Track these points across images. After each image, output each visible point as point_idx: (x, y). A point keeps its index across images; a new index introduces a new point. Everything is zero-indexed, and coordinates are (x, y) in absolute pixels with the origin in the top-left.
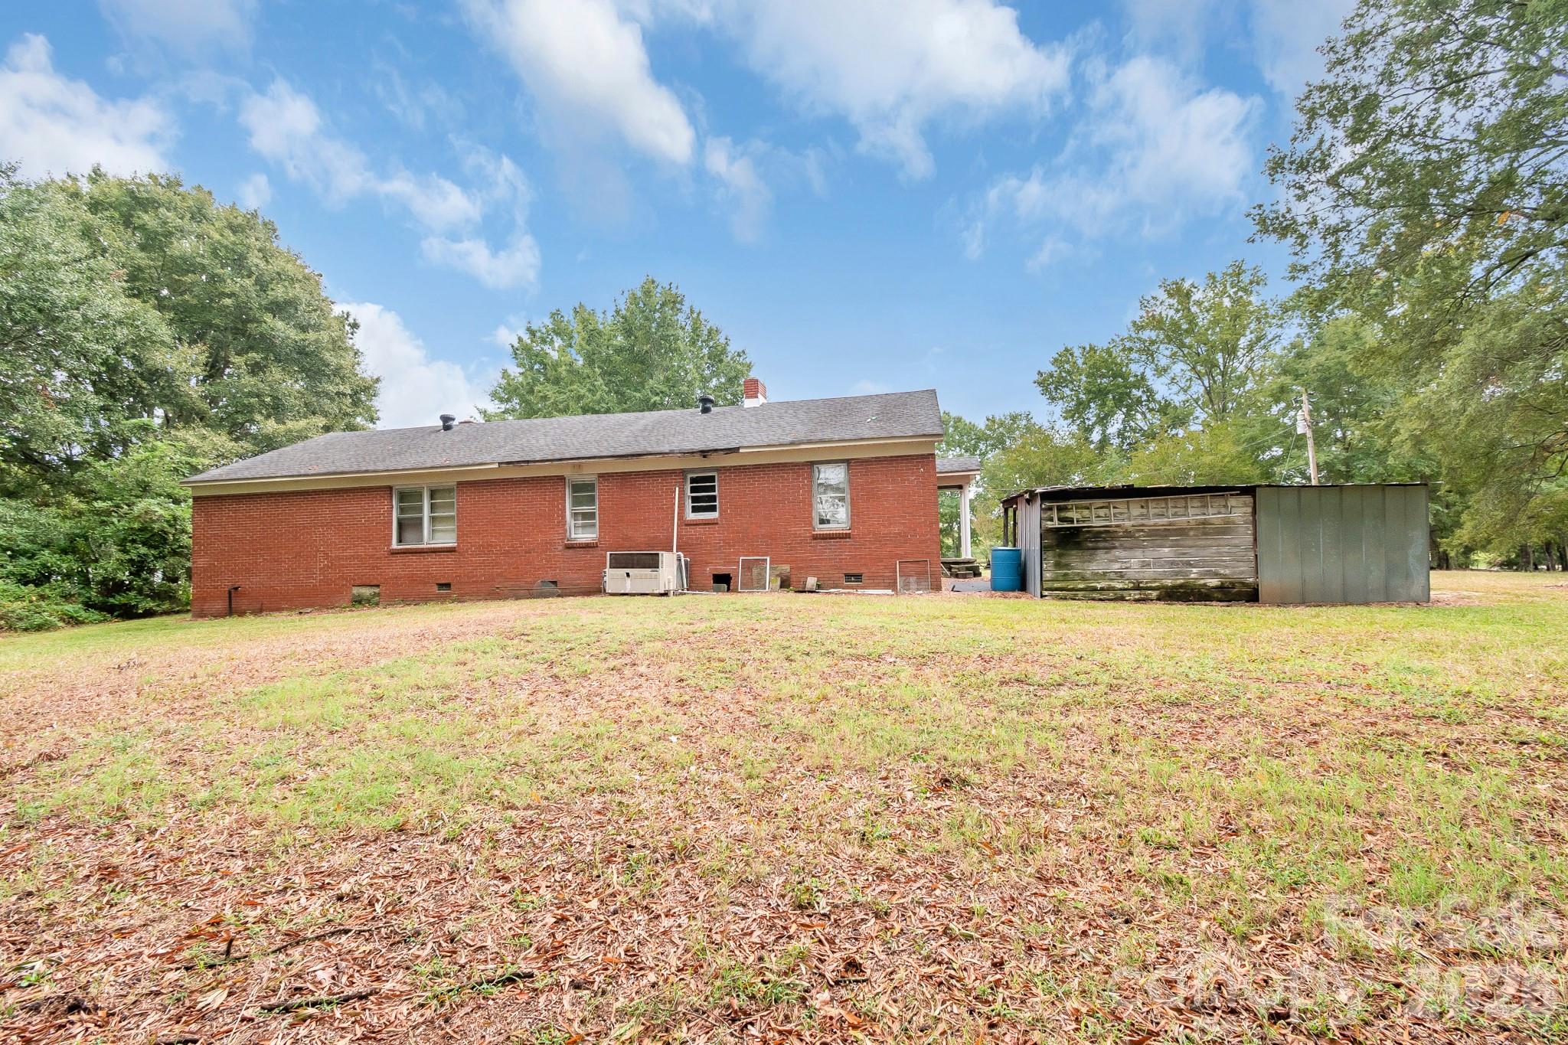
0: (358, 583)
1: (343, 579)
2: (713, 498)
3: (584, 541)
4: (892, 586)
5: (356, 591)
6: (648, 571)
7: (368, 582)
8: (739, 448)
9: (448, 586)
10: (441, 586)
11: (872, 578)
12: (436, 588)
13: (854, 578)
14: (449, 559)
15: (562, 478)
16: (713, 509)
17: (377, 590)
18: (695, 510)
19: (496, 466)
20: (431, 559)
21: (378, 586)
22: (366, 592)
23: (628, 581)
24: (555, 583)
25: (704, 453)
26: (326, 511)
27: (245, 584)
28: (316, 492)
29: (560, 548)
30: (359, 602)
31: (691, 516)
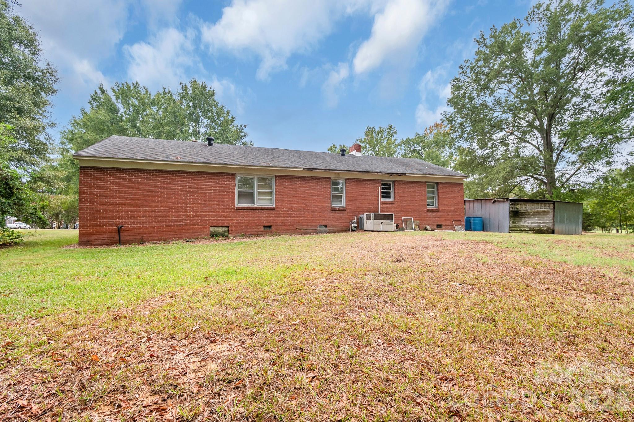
0: (215, 225)
1: (204, 222)
2: (389, 193)
3: (338, 208)
4: (453, 229)
5: (212, 229)
6: (389, 222)
7: (221, 224)
8: (406, 174)
9: (270, 227)
10: (265, 227)
11: (445, 226)
12: (263, 228)
13: (439, 226)
14: (271, 213)
15: (329, 178)
16: (389, 197)
17: (226, 229)
18: (383, 197)
19: (302, 169)
20: (260, 213)
21: (228, 227)
22: (220, 230)
23: (381, 225)
24: (326, 226)
26: (191, 184)
28: (184, 172)
29: (329, 210)
30: (213, 235)
31: (383, 200)
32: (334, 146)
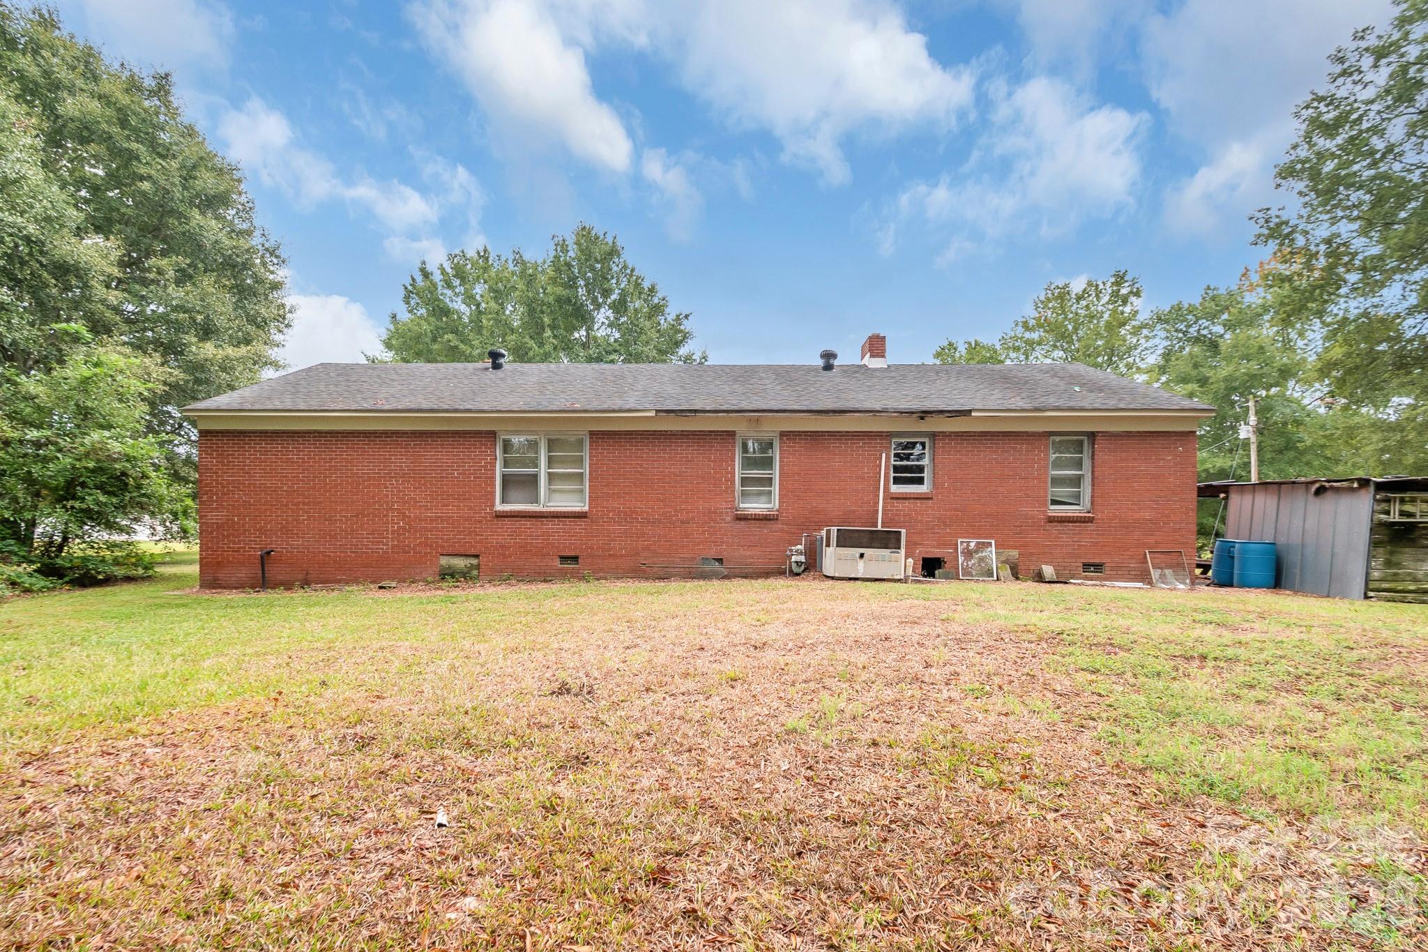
0: (450, 551)
1: (427, 545)
2: (921, 469)
3: (757, 512)
4: (1144, 577)
5: (444, 561)
6: (885, 552)
7: (462, 551)
8: (970, 411)
9: (575, 559)
10: (564, 559)
11: (1112, 568)
12: (557, 563)
13: (1094, 568)
14: (579, 526)
15: (732, 434)
16: (920, 481)
17: (475, 561)
18: (897, 481)
19: (652, 414)
20: (550, 525)
21: (477, 556)
22: (460, 563)
23: (861, 563)
24: (720, 561)
25: (924, 414)
26: (402, 458)
27: (278, 544)
29: (728, 519)
30: (448, 575)
31: (895, 489)
32: (950, 344)
